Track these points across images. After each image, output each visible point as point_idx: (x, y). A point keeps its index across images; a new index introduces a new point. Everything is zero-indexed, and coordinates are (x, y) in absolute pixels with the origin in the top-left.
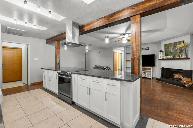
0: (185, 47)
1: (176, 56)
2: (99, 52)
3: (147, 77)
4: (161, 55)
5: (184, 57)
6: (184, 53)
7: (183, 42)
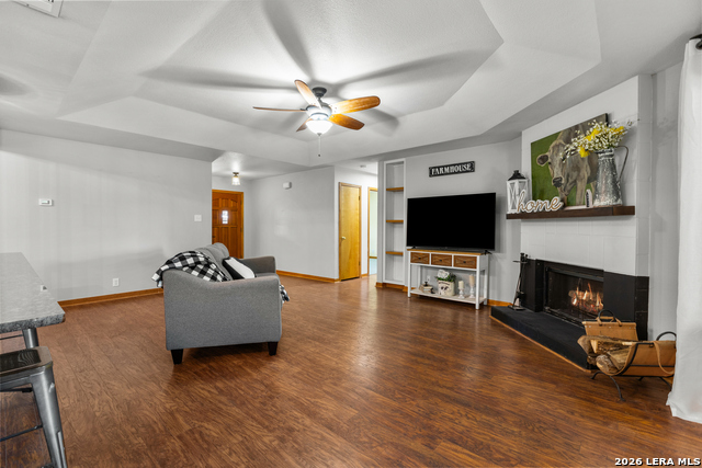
0: (609, 146)
1: (574, 199)
2: (287, 185)
3: (460, 298)
4: (515, 198)
5: (605, 200)
6: (604, 181)
7: (607, 118)
